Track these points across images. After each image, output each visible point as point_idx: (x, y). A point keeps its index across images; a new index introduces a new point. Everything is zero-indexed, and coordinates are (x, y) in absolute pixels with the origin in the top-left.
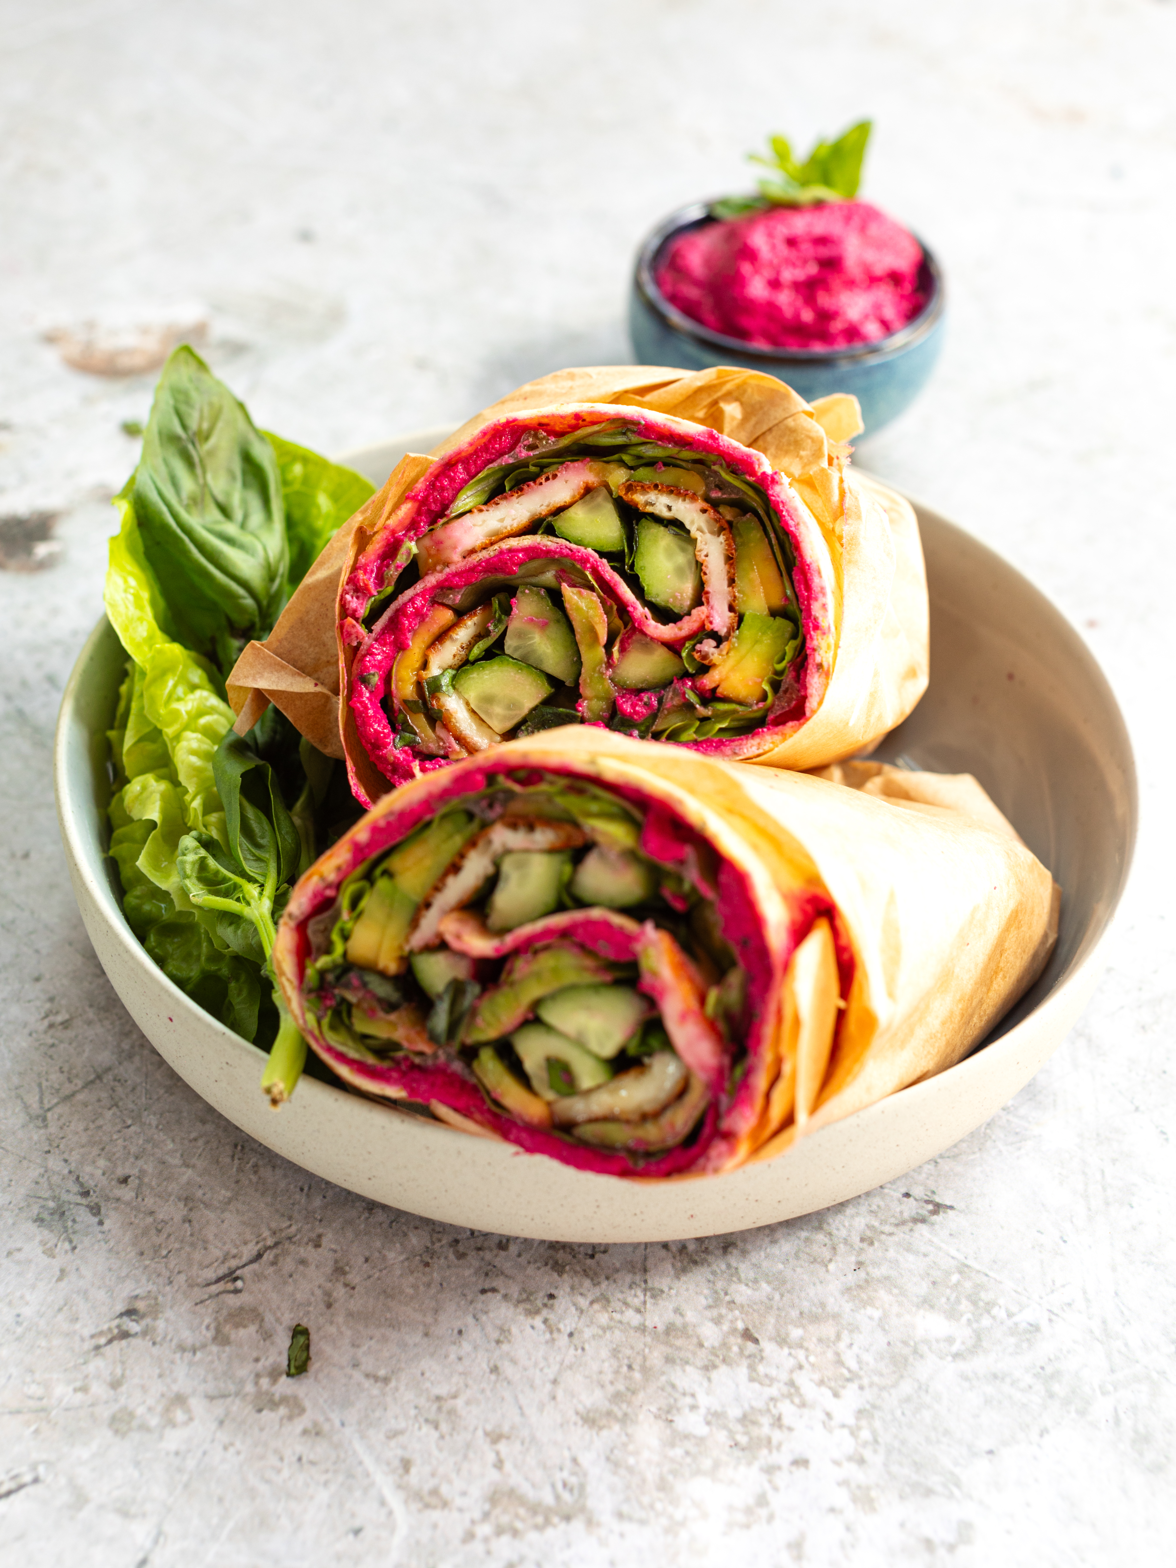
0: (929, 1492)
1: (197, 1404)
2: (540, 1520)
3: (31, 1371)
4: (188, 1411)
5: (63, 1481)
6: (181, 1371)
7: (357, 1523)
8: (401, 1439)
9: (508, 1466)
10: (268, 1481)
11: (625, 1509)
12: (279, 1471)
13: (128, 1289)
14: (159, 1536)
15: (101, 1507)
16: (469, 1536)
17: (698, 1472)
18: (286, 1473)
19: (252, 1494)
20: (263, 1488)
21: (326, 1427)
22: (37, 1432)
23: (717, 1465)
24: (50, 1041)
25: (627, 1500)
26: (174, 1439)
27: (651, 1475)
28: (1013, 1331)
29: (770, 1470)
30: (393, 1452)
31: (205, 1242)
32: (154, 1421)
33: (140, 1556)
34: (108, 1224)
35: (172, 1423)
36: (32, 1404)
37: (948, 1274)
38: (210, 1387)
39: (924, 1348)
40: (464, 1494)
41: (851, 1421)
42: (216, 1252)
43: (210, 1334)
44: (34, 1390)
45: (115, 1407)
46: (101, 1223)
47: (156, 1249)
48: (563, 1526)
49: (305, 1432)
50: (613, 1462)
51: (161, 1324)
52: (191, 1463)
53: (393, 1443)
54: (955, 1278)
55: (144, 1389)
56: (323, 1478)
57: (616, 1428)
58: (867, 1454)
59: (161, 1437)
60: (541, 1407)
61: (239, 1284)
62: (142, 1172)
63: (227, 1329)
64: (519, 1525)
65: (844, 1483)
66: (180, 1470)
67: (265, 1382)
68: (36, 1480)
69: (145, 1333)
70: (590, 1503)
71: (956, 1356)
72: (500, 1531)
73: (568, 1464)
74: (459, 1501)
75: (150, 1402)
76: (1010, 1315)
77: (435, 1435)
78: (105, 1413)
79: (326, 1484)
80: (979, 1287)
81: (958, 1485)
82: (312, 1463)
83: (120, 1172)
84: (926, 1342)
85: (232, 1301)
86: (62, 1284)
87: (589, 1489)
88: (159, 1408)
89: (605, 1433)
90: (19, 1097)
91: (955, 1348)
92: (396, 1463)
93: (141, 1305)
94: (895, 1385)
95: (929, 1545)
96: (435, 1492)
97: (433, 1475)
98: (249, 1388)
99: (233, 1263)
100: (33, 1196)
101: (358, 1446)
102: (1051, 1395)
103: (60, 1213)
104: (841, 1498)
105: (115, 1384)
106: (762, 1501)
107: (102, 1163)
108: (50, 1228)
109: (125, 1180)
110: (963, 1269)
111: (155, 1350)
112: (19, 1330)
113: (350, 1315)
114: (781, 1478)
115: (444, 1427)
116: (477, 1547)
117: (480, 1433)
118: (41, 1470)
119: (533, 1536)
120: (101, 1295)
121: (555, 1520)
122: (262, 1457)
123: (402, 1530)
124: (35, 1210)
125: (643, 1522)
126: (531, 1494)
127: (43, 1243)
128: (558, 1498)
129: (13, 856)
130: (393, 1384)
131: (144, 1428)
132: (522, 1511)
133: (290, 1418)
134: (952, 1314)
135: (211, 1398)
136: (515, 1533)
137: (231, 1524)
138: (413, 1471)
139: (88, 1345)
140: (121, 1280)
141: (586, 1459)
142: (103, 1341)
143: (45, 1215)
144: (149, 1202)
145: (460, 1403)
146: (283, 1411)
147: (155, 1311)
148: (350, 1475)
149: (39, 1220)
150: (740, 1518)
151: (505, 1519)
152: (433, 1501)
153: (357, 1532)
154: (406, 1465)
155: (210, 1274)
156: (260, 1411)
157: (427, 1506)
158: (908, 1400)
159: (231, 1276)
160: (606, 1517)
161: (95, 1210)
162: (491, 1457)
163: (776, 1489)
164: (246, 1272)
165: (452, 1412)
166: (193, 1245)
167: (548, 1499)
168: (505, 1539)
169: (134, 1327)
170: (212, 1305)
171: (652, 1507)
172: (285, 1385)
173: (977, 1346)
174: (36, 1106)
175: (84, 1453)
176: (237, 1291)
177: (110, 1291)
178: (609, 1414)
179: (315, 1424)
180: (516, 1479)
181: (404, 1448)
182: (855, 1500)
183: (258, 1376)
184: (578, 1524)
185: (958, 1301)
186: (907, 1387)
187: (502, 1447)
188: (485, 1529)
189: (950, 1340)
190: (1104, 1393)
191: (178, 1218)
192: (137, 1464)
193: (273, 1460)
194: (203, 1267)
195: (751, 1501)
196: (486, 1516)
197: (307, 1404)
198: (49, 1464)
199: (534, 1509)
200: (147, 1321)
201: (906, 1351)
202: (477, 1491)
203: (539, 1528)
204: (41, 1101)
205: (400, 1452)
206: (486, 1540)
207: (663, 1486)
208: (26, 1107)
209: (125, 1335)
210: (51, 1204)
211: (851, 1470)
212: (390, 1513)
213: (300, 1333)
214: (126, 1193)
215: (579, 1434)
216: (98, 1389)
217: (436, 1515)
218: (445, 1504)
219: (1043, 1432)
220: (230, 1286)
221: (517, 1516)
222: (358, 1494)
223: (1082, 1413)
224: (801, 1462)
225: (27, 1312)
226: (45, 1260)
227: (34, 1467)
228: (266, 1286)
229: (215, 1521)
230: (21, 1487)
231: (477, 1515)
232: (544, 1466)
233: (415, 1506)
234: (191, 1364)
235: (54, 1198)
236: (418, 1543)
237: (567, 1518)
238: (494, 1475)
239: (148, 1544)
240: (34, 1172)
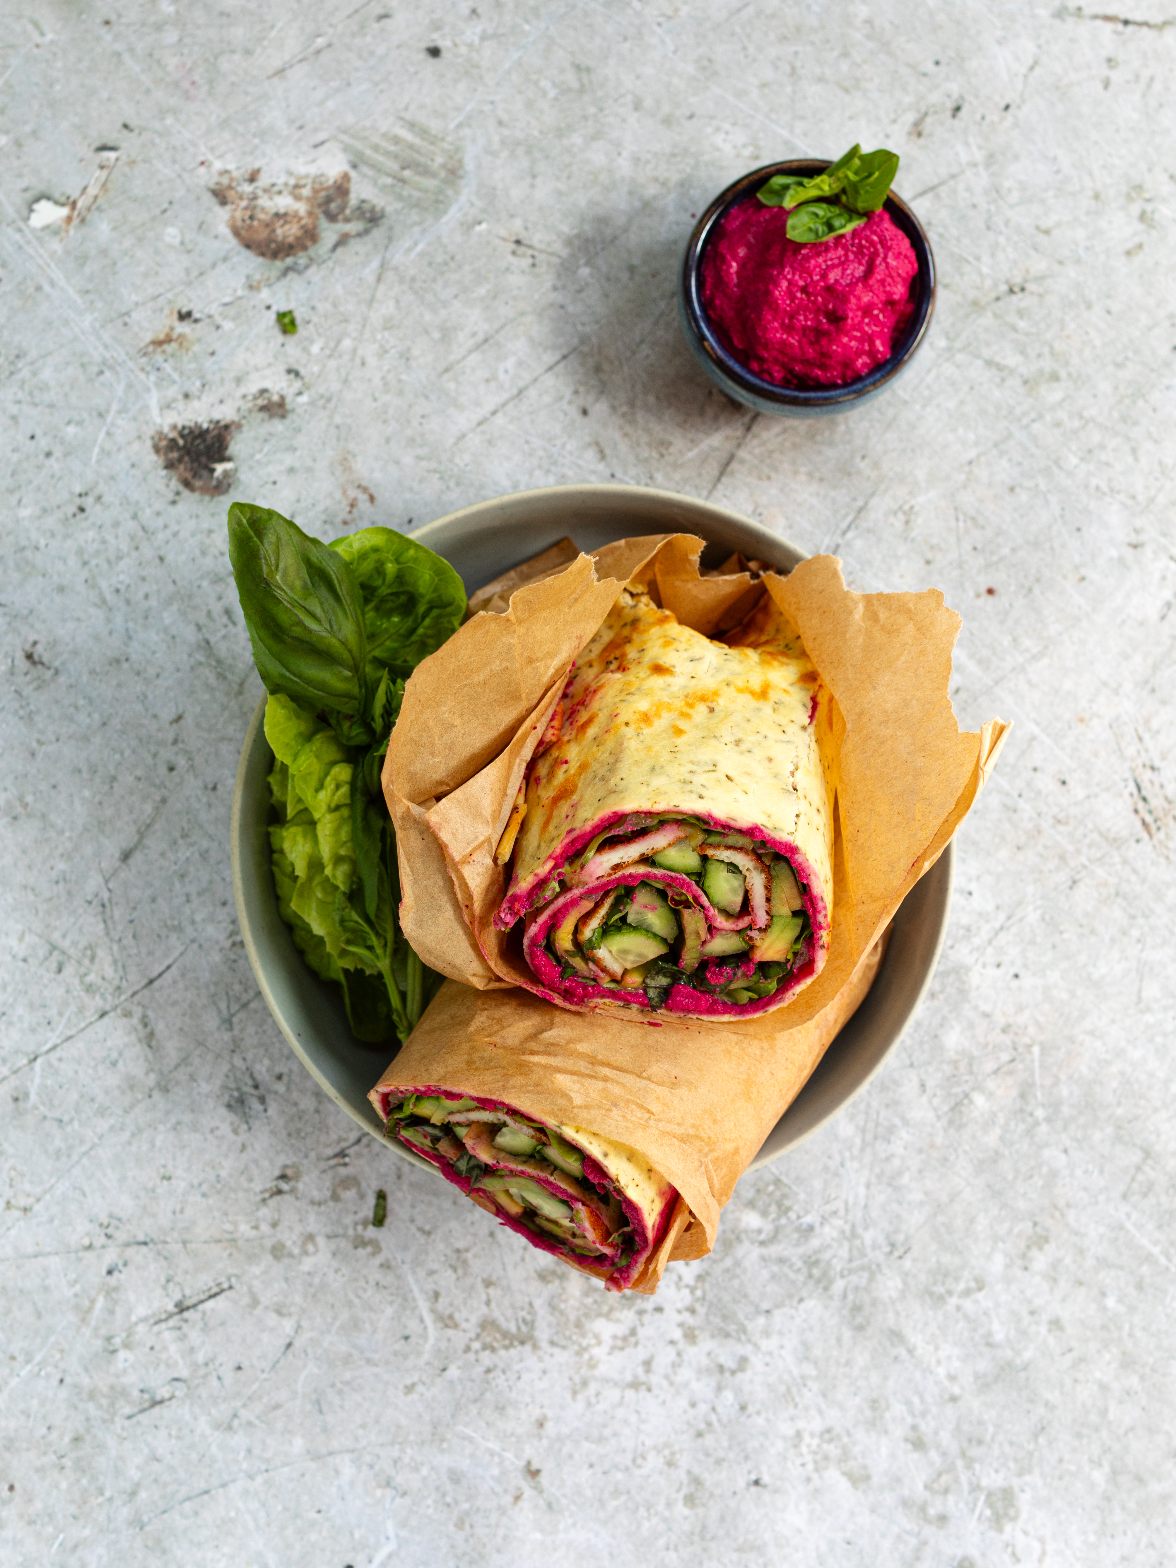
0: (727, 1335)
1: (321, 1240)
2: (507, 1342)
3: (226, 1214)
4: (315, 1245)
5: (245, 1289)
6: (312, 1218)
7: (407, 1332)
8: (435, 1277)
9: (493, 1305)
10: (359, 1297)
11: (555, 1338)
12: (365, 1290)
13: (282, 1160)
14: (298, 1328)
15: (267, 1308)
16: (468, 1349)
17: (599, 1315)
18: (369, 1293)
19: (350, 1304)
20: (356, 1301)
21: (393, 1263)
22: (230, 1255)
23: (611, 1310)
24: (233, 957)
25: (557, 1333)
26: (307, 1264)
27: (572, 1316)
28: (798, 1229)
29: (641, 1313)
30: (430, 1286)
31: (328, 1128)
32: (296, 1251)
33: (288, 1340)
34: (271, 1111)
35: (305, 1253)
36: (227, 1236)
37: (767, 1185)
38: (328, 1230)
39: (743, 1236)
40: (467, 1320)
41: (692, 1282)
42: (334, 1136)
43: (328, 1194)
44: (228, 1227)
45: (274, 1240)
46: (266, 1110)
47: (299, 1131)
48: (519, 1348)
49: (382, 1266)
50: (553, 1307)
51: (301, 1186)
52: (316, 1281)
53: (430, 1279)
54: (771, 1188)
55: (291, 1229)
56: (390, 1298)
57: (557, 1282)
58: (698, 1307)
59: (300, 1263)
60: (516, 1266)
61: (347, 1160)
62: (291, 1071)
63: (339, 1191)
64: (495, 1345)
65: (681, 1325)
66: (310, 1285)
67: (360, 1228)
68: (231, 1287)
69: (292, 1191)
70: (537, 1334)
71: (762, 1243)
72: (485, 1347)
73: (527, 1306)
74: (464, 1325)
75: (294, 1237)
76: (799, 1217)
77: (454, 1276)
78: (268, 1243)
79: (391, 1303)
80: (784, 1196)
81: (745, 1332)
82: (385, 1287)
83: (278, 1069)
84: (745, 1231)
85: (343, 1171)
86: (244, 1155)
87: (537, 1324)
88: (299, 1242)
89: (550, 1286)
90: (214, 1003)
91: (763, 1237)
92: (431, 1294)
93: (289, 1172)
94: (722, 1260)
95: (721, 1368)
96: (451, 1317)
97: (451, 1305)
98: (351, 1232)
99: (344, 1145)
100: (225, 1087)
101: (411, 1279)
102: (810, 1276)
103: (241, 1101)
104: (677, 1334)
105: (274, 1225)
106: (633, 1332)
107: (266, 1062)
108: (236, 1113)
109: (279, 1077)
110: (777, 1182)
111: (297, 1203)
112: (219, 1186)
113: (412, 1185)
114: (646, 1318)
115: (460, 1272)
116: (471, 1356)
117: (479, 1280)
118: (233, 1280)
119: (502, 1352)
120: (265, 1163)
121: (516, 1343)
122: (356, 1280)
123: (431, 1341)
124: (226, 1098)
125: (564, 1348)
126: (504, 1324)
127: (232, 1124)
128: (519, 1328)
129: (206, 787)
130: (433, 1237)
131: (291, 1255)
132: (498, 1336)
133: (373, 1254)
134: (764, 1214)
135: (329, 1237)
136: (493, 1350)
137: (337, 1324)
138: (441, 1300)
139: (259, 1198)
140: (278, 1153)
141: (538, 1303)
142: (267, 1195)
143: (233, 1103)
144: (295, 1095)
145: (469, 1255)
146: (369, 1249)
147: (297, 1176)
148: (405, 1299)
149: (229, 1106)
150: (619, 1343)
151: (488, 1340)
152: (449, 1323)
153: (407, 1338)
154: (437, 1295)
155: (330, 1152)
156: (356, 1248)
157: (447, 1326)
158: (727, 1271)
159: (342, 1154)
160: (544, 1344)
161: (262, 1100)
162: (484, 1297)
163: (642, 1325)
164: (351, 1151)
165: (465, 1262)
166: (320, 1130)
167: (513, 1329)
168: (487, 1353)
169: (285, 1187)
170: (330, 1173)
171: (570, 1338)
172: (371, 1232)
173: (773, 1239)
174: (225, 1011)
175: (256, 1270)
176: (345, 1165)
177: (271, 1161)
178: (554, 1273)
179: (388, 1260)
180: (497, 1314)
181: (436, 1283)
182: (686, 1336)
183: (356, 1224)
184: (528, 1348)
185: (769, 1205)
186: (728, 1262)
187: (491, 1291)
188: (476, 1345)
189: (759, 1231)
190: (842, 1276)
191: (311, 1109)
192: (286, 1280)
193: (362, 1283)
194: (327, 1146)
195: (627, 1332)
196: (478, 1336)
197: (383, 1245)
198: (237, 1276)
199: (505, 1335)
200: (292, 1183)
201: (733, 1237)
202: (474, 1319)
203: (506, 1348)
204: (228, 1008)
205: (433, 1286)
206: (477, 1352)
207: (579, 1325)
208: (219, 1012)
209: (279, 1192)
210: (236, 1094)
211: (686, 1317)
212: (425, 1328)
213: (381, 1196)
214: (280, 1087)
215: (535, 1285)
216: (265, 1228)
217: (450, 1332)
218: (456, 1326)
219: (801, 1300)
220: (341, 1161)
221: (495, 1339)
222: (408, 1312)
223: (826, 1289)
224: (659, 1309)
225: (224, 1173)
226: (232, 1137)
227: (229, 1279)
228: (362, 1162)
229: (329, 1320)
230: (222, 1291)
231: (473, 1335)
232: (513, 1306)
233: (440, 1325)
234: (318, 1213)
235: (238, 1089)
236: (439, 1350)
237: (522, 1343)
238: (484, 1310)
239: (292, 1333)
240: (225, 1068)
